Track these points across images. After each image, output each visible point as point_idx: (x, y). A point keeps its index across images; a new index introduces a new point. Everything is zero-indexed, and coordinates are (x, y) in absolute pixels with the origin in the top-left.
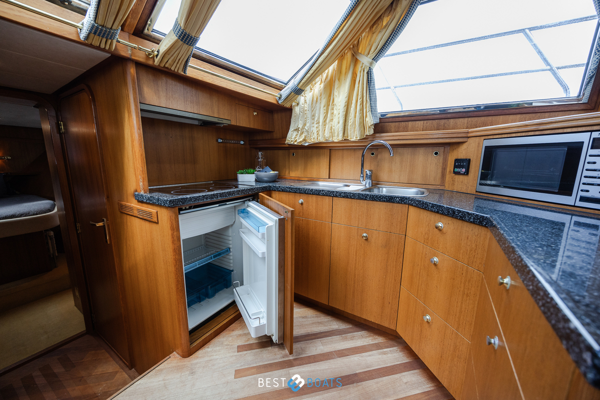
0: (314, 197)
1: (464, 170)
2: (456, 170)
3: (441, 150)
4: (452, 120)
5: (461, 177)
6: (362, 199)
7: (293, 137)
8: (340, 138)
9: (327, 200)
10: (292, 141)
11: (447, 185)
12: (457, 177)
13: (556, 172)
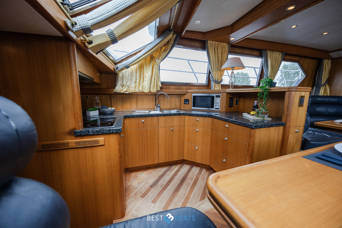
0: (150, 118)
1: (188, 103)
2: (185, 103)
3: (179, 96)
4: (182, 87)
5: (187, 105)
6: (170, 116)
7: (118, 89)
8: (148, 91)
9: (156, 118)
10: (119, 91)
11: (182, 108)
12: (185, 105)
13: (209, 103)
